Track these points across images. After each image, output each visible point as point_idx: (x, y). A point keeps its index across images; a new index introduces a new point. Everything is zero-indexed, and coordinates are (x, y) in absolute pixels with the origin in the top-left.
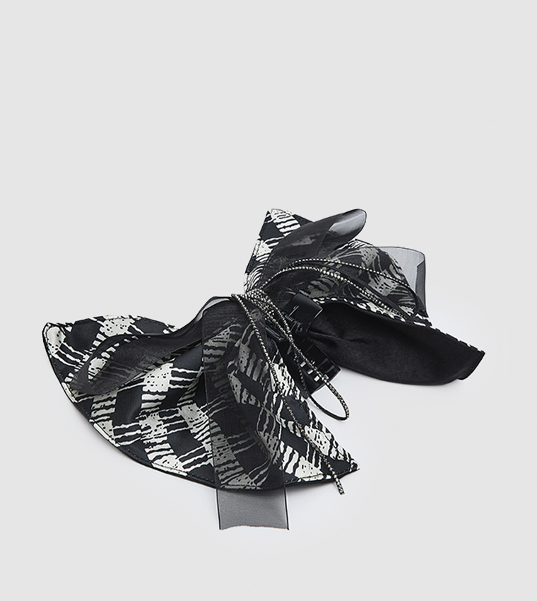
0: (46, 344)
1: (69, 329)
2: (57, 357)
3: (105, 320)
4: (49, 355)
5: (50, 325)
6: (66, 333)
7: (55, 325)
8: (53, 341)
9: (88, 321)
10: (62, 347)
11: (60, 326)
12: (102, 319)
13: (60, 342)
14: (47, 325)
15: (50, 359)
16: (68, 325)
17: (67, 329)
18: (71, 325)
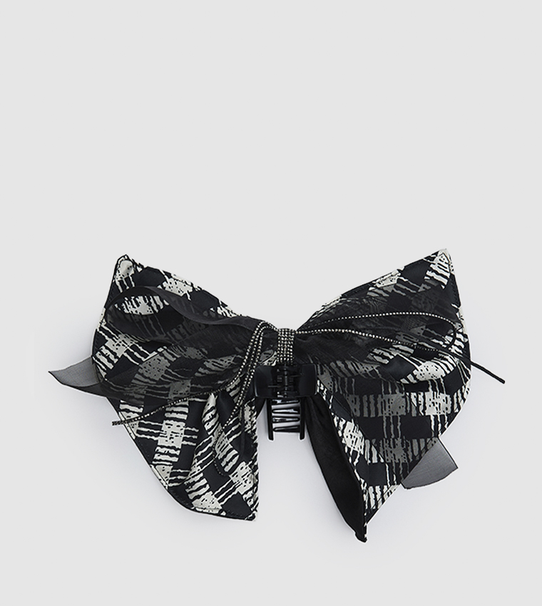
0: (116, 270)
1: (140, 269)
2: (118, 283)
3: (171, 277)
4: (114, 278)
5: (126, 257)
6: (136, 271)
7: (130, 260)
8: (122, 270)
9: (157, 271)
10: (127, 279)
11: (134, 263)
12: (169, 276)
13: (128, 274)
14: (124, 257)
15: (112, 283)
16: (140, 266)
17: (138, 268)
18: (142, 267)
